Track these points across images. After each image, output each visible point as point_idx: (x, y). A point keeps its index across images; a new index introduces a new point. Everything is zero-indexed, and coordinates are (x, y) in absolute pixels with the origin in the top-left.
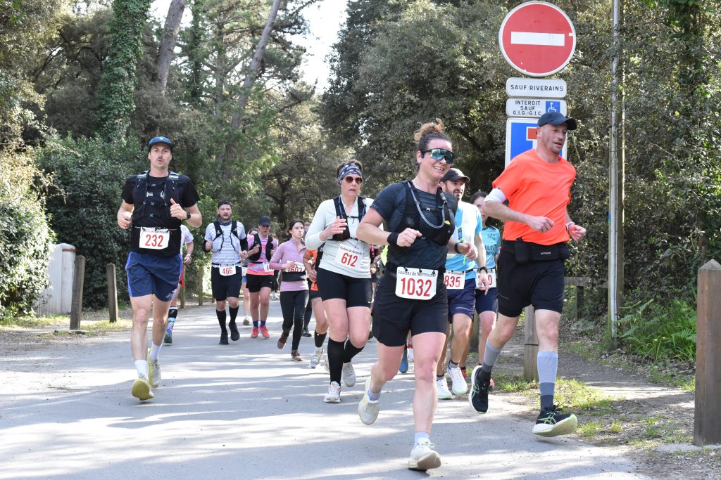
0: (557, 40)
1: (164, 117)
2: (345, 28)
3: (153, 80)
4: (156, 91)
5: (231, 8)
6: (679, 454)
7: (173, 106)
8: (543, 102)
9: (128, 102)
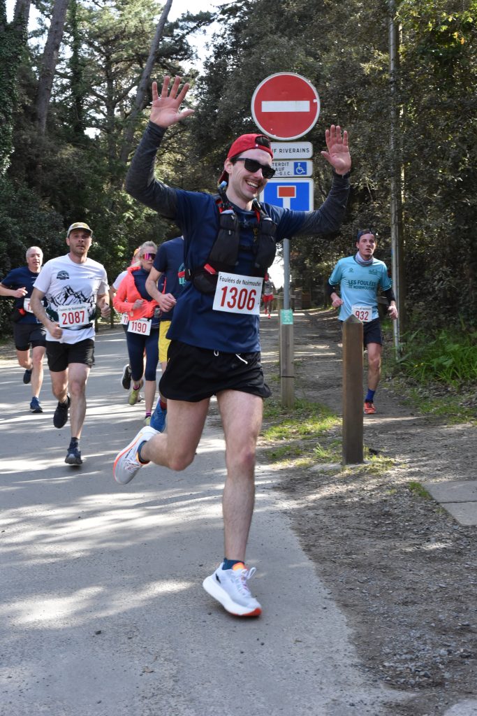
0: (303, 106)
1: (44, 155)
2: (213, 60)
3: (33, 120)
4: (35, 131)
5: (117, 38)
6: (321, 473)
7: (52, 144)
8: (292, 163)
9: (6, 144)
